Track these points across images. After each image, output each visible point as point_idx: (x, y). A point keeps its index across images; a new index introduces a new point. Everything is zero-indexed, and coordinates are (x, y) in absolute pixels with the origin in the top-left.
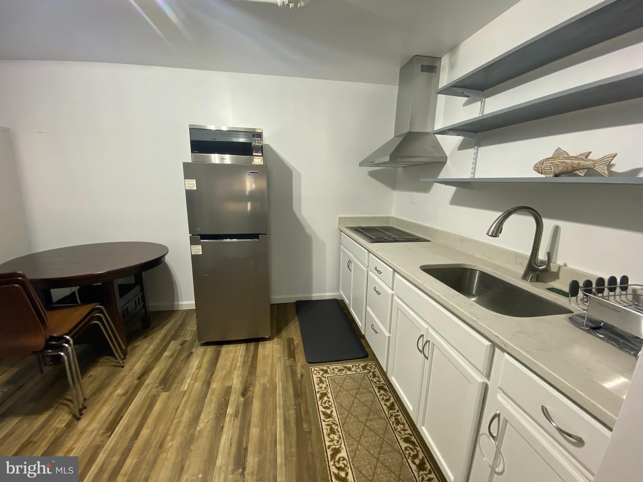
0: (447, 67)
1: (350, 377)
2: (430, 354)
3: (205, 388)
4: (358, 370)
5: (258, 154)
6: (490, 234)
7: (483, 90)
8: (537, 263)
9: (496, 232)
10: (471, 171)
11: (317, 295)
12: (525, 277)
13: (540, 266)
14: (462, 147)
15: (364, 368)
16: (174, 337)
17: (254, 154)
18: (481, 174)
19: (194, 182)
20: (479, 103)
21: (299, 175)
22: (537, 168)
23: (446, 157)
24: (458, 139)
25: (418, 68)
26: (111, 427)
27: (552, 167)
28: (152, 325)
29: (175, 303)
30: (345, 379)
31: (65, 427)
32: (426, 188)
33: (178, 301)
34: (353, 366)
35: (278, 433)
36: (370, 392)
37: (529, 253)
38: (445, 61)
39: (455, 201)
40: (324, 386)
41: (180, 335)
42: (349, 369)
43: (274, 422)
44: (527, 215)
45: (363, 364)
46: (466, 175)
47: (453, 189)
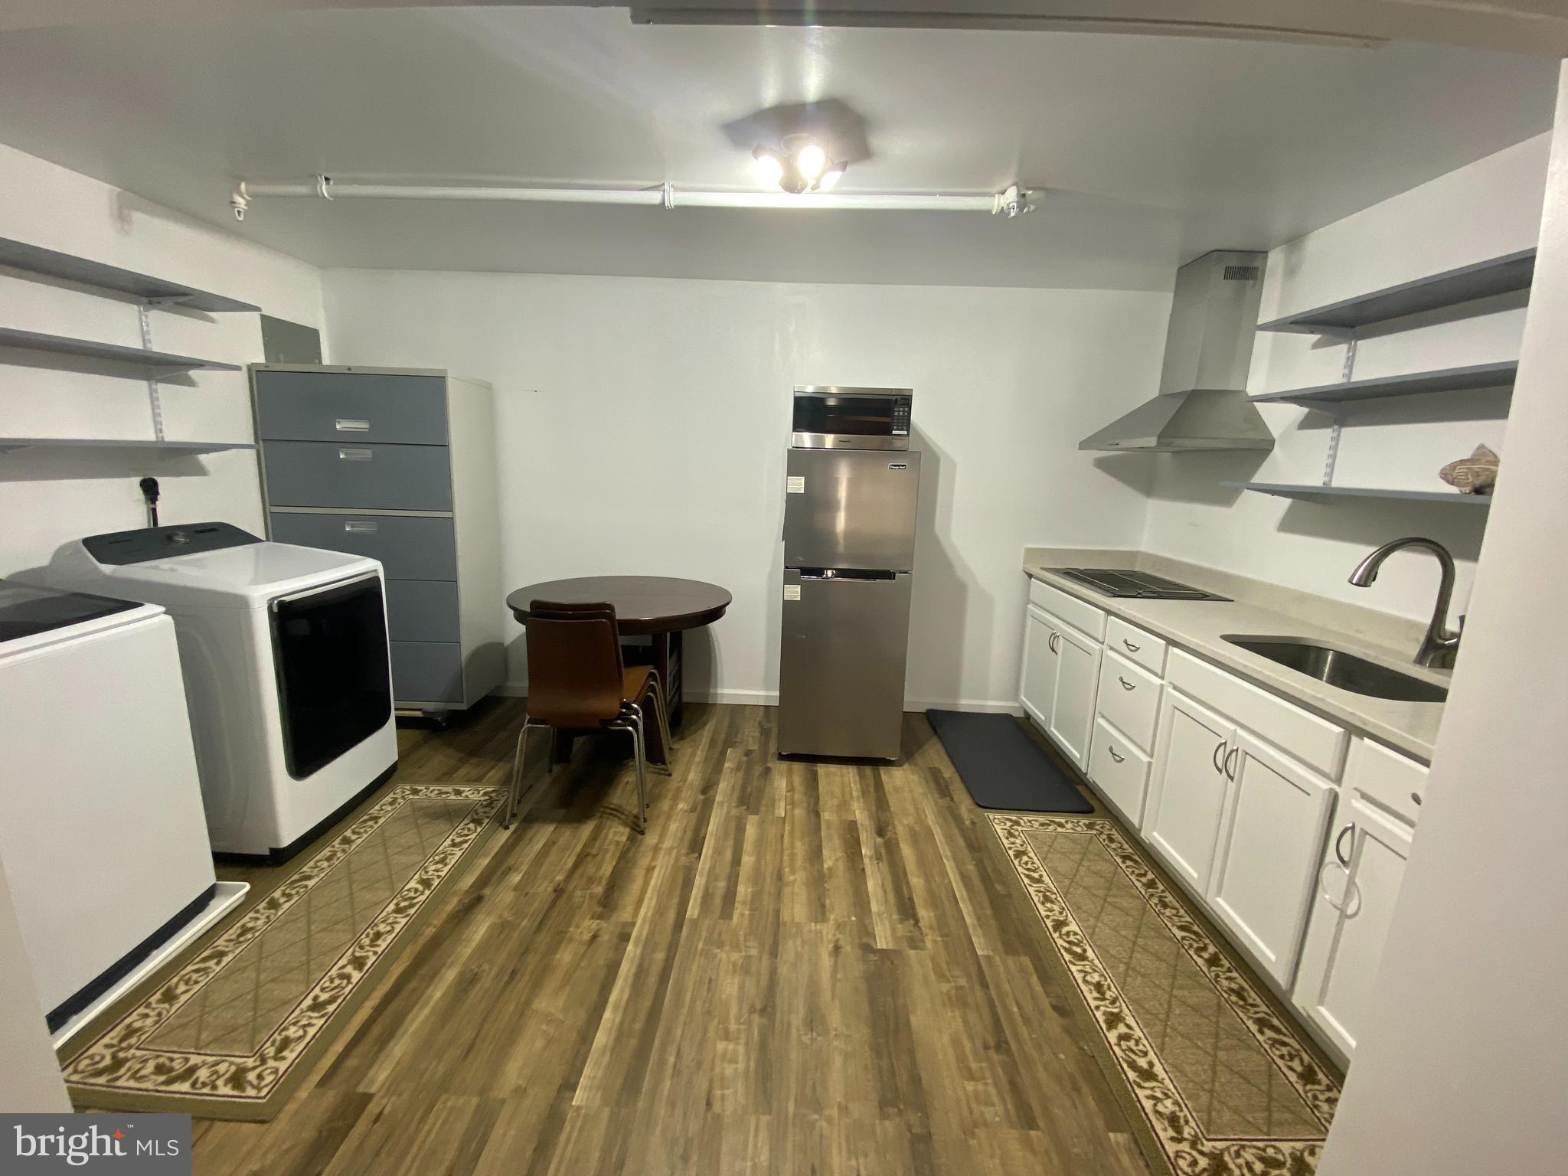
0: (1280, 272)
1: (1065, 836)
2: (1237, 772)
3: (813, 818)
4: (1079, 829)
5: (901, 432)
6: (1354, 582)
7: (1353, 327)
8: (1442, 634)
9: (1367, 578)
10: (1323, 470)
11: (967, 703)
12: (1420, 660)
13: (1447, 640)
14: (1306, 424)
15: (1090, 826)
16: (729, 743)
17: (894, 432)
18: (1343, 480)
19: (802, 480)
20: (1344, 347)
21: (953, 465)
22: (1448, 475)
23: (1269, 440)
24: (1298, 411)
25: (1218, 274)
26: (696, 846)
27: (1469, 476)
28: (684, 722)
29: (712, 691)
30: (1056, 837)
31: (627, 840)
32: (1227, 498)
33: (716, 687)
34: (1067, 822)
35: (955, 888)
36: (1106, 860)
37: (1427, 620)
38: (1276, 259)
39: (1288, 525)
40: (1018, 841)
41: (735, 742)
42: (1061, 825)
43: (944, 873)
44: (1426, 553)
45: (1087, 822)
46: (1313, 479)
47: (1286, 502)
